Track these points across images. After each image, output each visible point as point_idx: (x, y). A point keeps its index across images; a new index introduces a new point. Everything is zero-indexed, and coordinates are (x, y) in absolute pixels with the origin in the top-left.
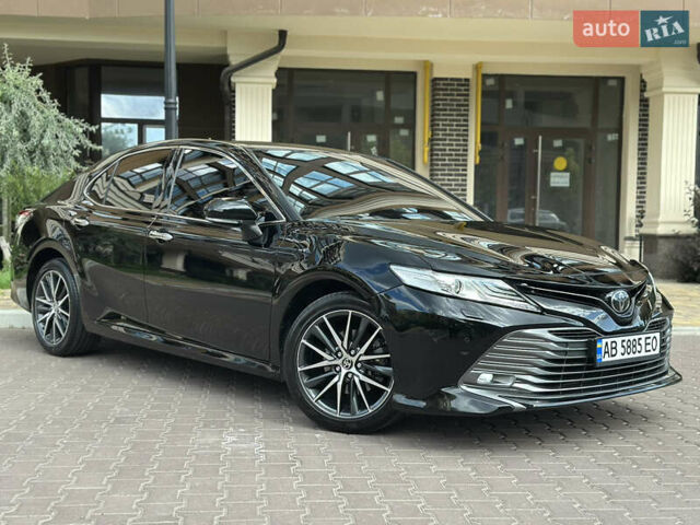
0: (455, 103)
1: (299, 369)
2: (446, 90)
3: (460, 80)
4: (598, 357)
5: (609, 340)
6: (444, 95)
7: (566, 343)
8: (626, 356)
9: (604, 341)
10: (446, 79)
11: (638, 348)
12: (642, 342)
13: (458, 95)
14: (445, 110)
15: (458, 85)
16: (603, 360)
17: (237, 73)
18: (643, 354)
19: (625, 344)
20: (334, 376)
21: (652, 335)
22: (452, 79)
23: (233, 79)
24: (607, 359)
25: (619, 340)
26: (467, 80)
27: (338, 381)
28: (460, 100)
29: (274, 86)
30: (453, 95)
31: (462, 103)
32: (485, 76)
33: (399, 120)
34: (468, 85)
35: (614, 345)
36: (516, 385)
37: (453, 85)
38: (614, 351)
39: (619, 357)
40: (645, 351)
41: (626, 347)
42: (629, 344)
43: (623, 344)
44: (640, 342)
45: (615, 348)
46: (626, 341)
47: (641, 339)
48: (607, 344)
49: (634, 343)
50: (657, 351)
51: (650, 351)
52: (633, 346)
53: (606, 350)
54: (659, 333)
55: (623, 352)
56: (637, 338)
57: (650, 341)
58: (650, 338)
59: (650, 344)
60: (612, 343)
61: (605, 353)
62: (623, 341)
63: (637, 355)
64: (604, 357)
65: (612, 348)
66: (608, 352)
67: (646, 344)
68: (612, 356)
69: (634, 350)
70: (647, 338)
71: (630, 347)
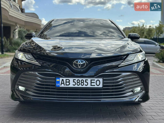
4: (57, 85)
8: (76, 86)
9: (61, 79)
11: (85, 83)
12: (89, 81)
16: (60, 86)
18: (89, 86)
19: (76, 81)
21: (96, 79)
24: (63, 86)
25: (71, 79)
38: (68, 84)
39: (71, 86)
40: (91, 85)
41: (76, 82)
42: (78, 81)
43: (74, 81)
44: (87, 81)
45: (69, 82)
46: (76, 80)
47: (87, 80)
48: (63, 80)
49: (82, 81)
50: (101, 86)
51: (95, 85)
52: (82, 82)
53: (63, 82)
54: (102, 79)
55: (74, 84)
56: (84, 79)
57: (95, 81)
58: (94, 80)
59: (94, 83)
60: (66, 80)
61: (62, 83)
62: (74, 80)
63: (84, 86)
64: (61, 85)
65: (66, 82)
66: (64, 83)
67: (91, 83)
68: (66, 85)
69: (82, 84)
70: (91, 80)
71: (79, 82)
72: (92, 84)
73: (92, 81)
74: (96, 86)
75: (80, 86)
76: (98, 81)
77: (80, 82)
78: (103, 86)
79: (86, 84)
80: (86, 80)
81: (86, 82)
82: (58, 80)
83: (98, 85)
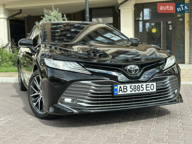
1: (31, 96)
4: (115, 92)
5: (122, 86)
7: (100, 87)
8: (133, 92)
9: (119, 86)
11: (141, 89)
12: (144, 86)
16: (118, 94)
18: (145, 91)
20: (38, 98)
21: (150, 84)
23: (119, 8)
24: (121, 93)
25: (128, 86)
27: (39, 100)
33: (179, 16)
35: (125, 88)
36: (78, 103)
38: (125, 90)
39: (129, 92)
40: (146, 90)
41: (133, 89)
42: (135, 87)
43: (131, 87)
44: (142, 86)
45: (126, 89)
46: (133, 86)
47: (143, 85)
48: (120, 87)
49: (139, 87)
50: (155, 90)
51: (149, 90)
52: (138, 88)
53: (120, 89)
54: (155, 83)
55: (131, 90)
56: (140, 84)
57: (149, 86)
58: (149, 85)
59: (149, 87)
60: (124, 86)
61: (120, 91)
62: (131, 86)
63: (140, 92)
64: (119, 92)
65: (124, 89)
66: (121, 90)
67: (146, 87)
68: (124, 92)
69: (139, 89)
70: (146, 85)
71: (136, 88)
72: (148, 89)
74: (151, 91)
75: (137, 92)
76: (152, 86)
77: (137, 88)
78: (157, 90)
80: (142, 85)
81: (142, 87)
82: (115, 88)
83: (152, 89)
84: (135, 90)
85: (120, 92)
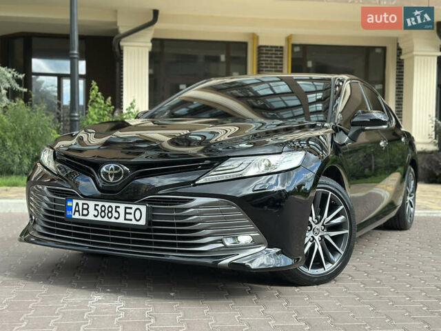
0: (273, 63)
2: (268, 54)
3: (277, 47)
4: (68, 213)
5: (80, 202)
6: (266, 57)
8: (99, 218)
9: (75, 201)
10: (267, 47)
11: (115, 214)
13: (276, 57)
14: (267, 67)
15: (276, 51)
16: (73, 217)
17: (123, 39)
18: (121, 220)
19: (99, 208)
21: (134, 207)
22: (272, 47)
23: (121, 44)
24: (77, 216)
25: (92, 204)
26: (281, 47)
28: (277, 61)
29: (150, 49)
30: (272, 57)
31: (279, 63)
32: (294, 45)
34: (282, 51)
35: (85, 206)
37: (272, 50)
38: (85, 212)
39: (90, 217)
40: (125, 219)
41: (100, 211)
42: (103, 209)
43: (97, 207)
44: (118, 209)
45: (87, 209)
46: (100, 206)
47: (119, 207)
48: (77, 204)
49: (110, 209)
50: (143, 222)
51: (131, 220)
52: (109, 212)
53: (77, 209)
54: (145, 207)
55: (96, 215)
56: (113, 205)
57: (132, 211)
58: (131, 208)
59: (131, 214)
60: (83, 204)
61: (75, 211)
62: (96, 205)
63: (113, 220)
64: (74, 214)
65: (83, 209)
66: (78, 211)
67: (126, 213)
68: (83, 215)
69: (110, 215)
70: (126, 208)
71: (104, 211)
72: (128, 216)
73: (128, 211)
74: (134, 222)
75: (106, 219)
76: (138, 212)
77: (106, 211)
78: (153, 223)
79: (117, 215)
80: (116, 207)
81: (116, 211)
82: (69, 204)
83: (138, 218)
84: (103, 214)
85: (77, 213)
